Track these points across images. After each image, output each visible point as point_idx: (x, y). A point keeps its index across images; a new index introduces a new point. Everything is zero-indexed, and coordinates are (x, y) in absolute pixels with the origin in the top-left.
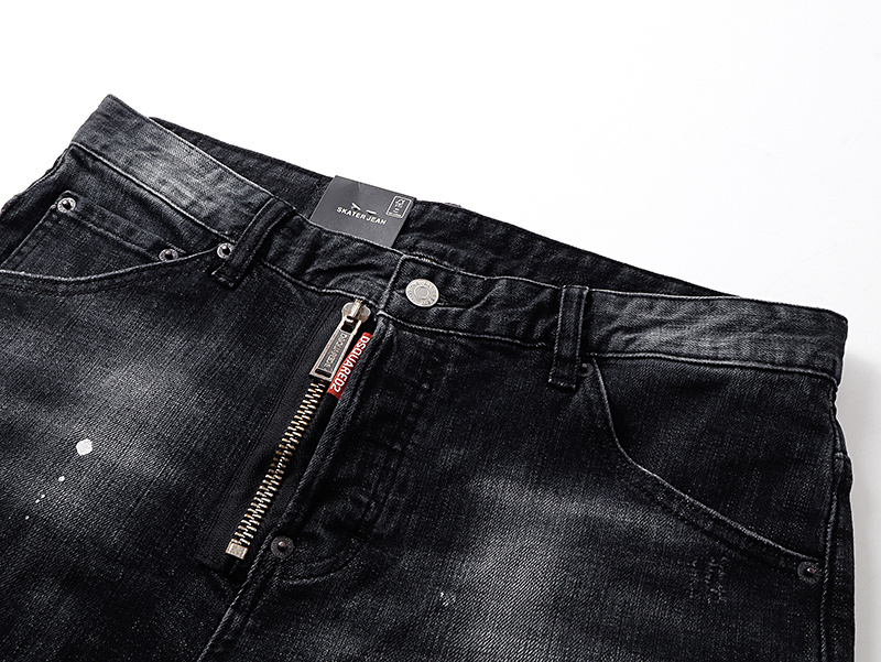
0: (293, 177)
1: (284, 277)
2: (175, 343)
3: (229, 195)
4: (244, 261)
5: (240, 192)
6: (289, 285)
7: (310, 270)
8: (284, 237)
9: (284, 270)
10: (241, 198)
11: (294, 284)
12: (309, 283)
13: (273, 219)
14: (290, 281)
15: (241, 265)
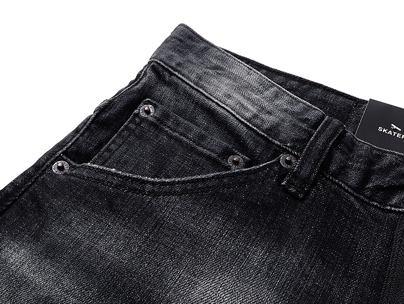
0: (331, 97)
1: (347, 191)
2: (258, 255)
3: (286, 111)
4: (311, 174)
5: (297, 108)
6: (352, 199)
7: (370, 185)
8: (343, 152)
9: (346, 184)
10: (297, 114)
11: (356, 198)
12: (370, 198)
13: (332, 136)
14: (353, 195)
15: (308, 178)
